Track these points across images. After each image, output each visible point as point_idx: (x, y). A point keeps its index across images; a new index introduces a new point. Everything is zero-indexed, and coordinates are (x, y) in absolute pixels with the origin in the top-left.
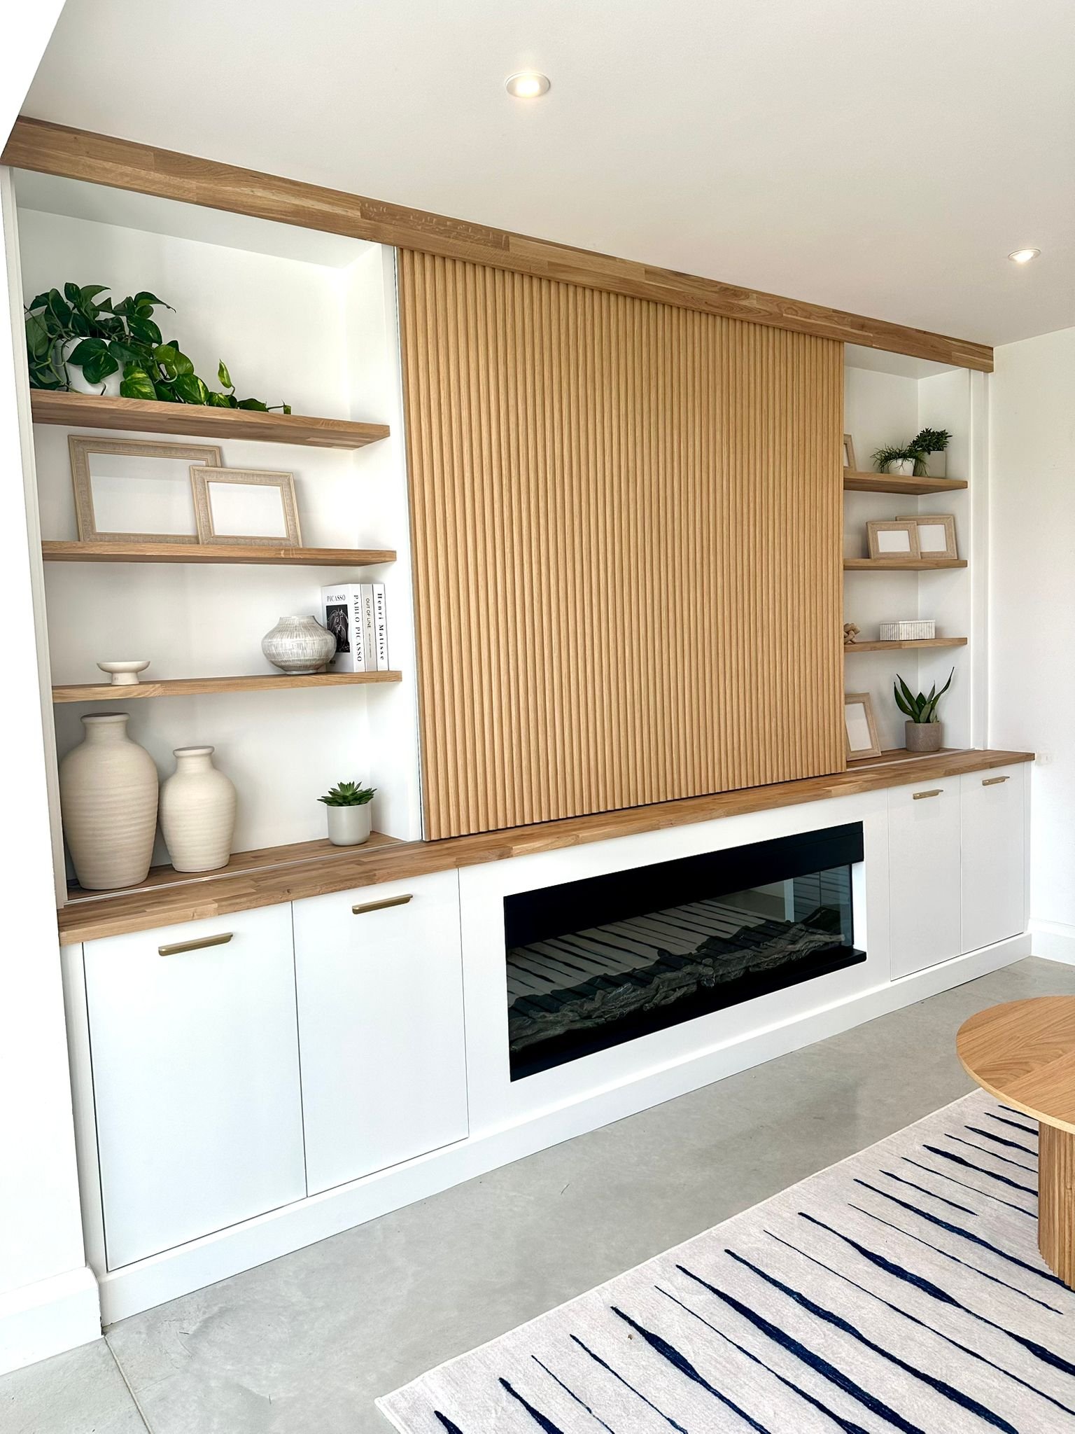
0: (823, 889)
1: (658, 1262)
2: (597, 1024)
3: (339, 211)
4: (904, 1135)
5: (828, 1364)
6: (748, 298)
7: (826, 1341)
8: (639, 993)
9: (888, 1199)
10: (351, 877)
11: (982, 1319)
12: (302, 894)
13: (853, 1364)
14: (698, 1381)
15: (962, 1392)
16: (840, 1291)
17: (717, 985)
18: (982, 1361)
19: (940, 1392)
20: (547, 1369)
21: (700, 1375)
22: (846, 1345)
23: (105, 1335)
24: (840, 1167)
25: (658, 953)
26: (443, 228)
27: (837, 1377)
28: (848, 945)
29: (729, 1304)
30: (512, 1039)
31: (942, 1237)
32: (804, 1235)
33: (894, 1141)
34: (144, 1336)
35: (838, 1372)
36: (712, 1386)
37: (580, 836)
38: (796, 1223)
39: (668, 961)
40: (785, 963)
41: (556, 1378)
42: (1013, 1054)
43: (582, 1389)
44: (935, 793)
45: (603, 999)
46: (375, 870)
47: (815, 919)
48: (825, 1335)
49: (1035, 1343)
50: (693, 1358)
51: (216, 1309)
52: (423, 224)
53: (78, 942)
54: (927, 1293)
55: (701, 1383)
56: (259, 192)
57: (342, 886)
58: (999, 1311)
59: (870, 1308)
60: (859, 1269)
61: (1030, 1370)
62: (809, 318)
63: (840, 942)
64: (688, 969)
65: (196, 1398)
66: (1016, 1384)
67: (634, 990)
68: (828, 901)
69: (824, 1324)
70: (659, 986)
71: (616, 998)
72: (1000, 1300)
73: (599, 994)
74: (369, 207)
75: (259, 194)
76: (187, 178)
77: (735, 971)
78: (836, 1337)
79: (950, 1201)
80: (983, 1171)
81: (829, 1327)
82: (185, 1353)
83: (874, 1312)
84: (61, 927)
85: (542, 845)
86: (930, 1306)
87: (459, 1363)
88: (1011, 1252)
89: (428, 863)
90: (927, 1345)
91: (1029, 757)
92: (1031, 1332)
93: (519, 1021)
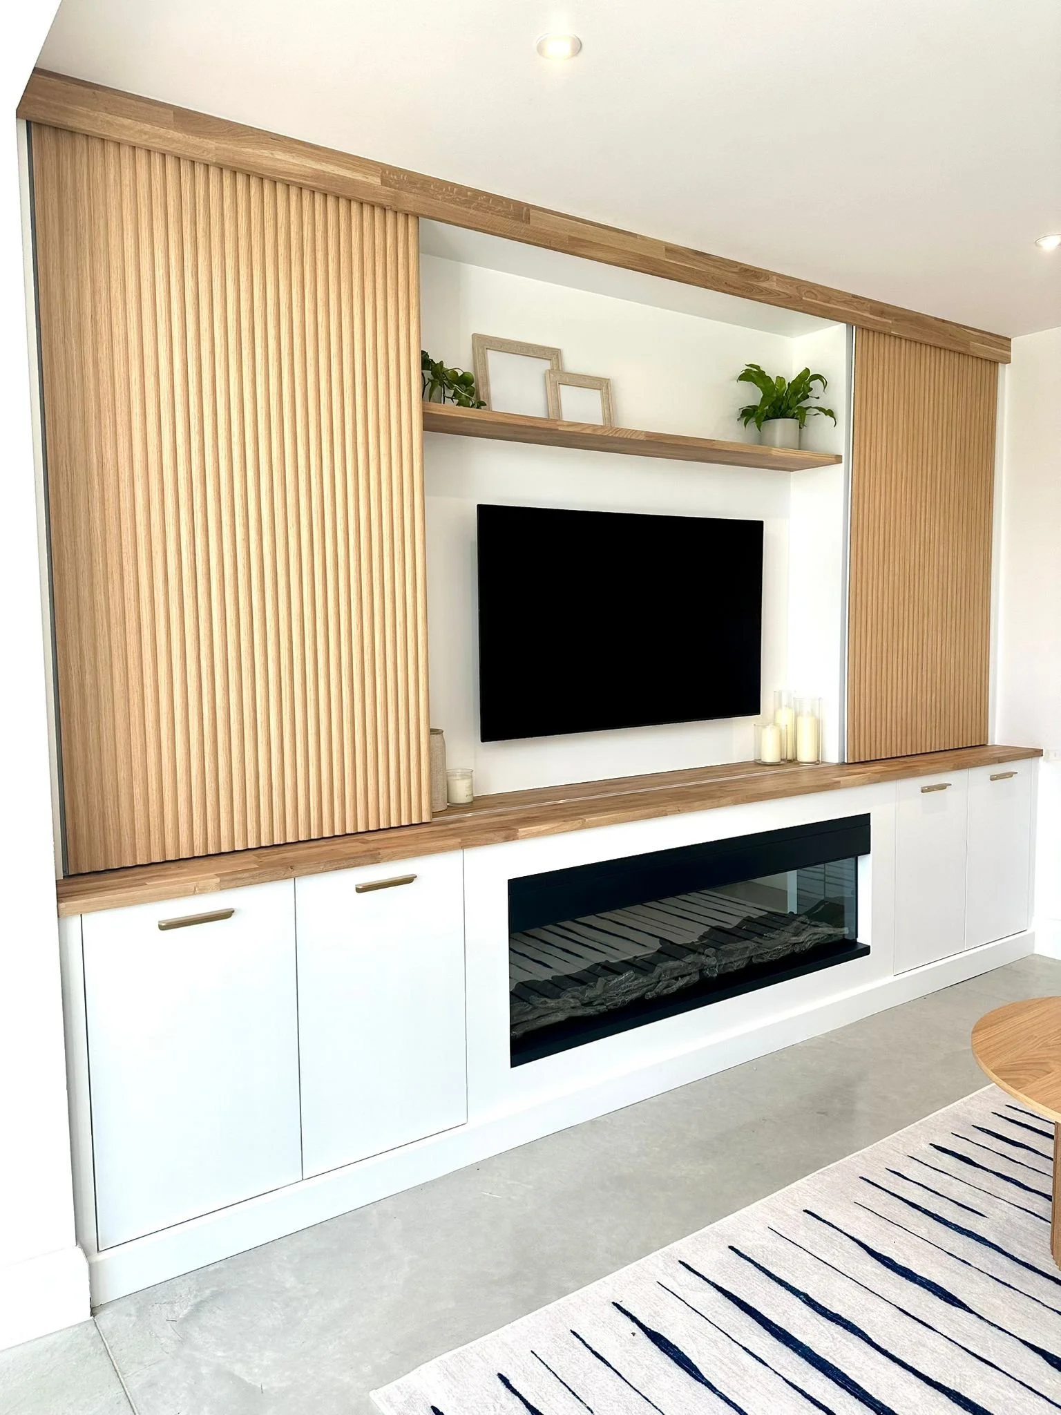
0: (828, 883)
1: (660, 1257)
2: (599, 1011)
3: (359, 177)
4: (911, 1133)
5: (837, 1368)
6: (768, 280)
7: (835, 1345)
8: (641, 981)
9: (895, 1198)
10: (355, 855)
11: (995, 1325)
12: (305, 871)
13: (863, 1369)
14: (703, 1383)
15: (977, 1403)
16: (847, 1293)
17: (719, 975)
18: (996, 1370)
19: (954, 1402)
20: (547, 1366)
21: (705, 1376)
22: (855, 1349)
23: (94, 1316)
24: (845, 1164)
25: (660, 941)
26: (464, 198)
27: (847, 1382)
28: (851, 939)
29: (734, 1303)
30: (513, 1023)
31: (952, 1239)
32: (809, 1233)
33: (899, 1138)
34: (133, 1318)
35: (848, 1377)
36: (718, 1388)
37: (587, 820)
38: (801, 1220)
39: (669, 950)
40: (788, 955)
41: (556, 1375)
42: (1031, 1054)
43: (583, 1387)
44: (943, 787)
45: (604, 987)
46: (380, 849)
47: (817, 911)
48: (833, 1338)
49: (1052, 1353)
50: (698, 1359)
51: (208, 1292)
52: (444, 193)
53: (77, 913)
54: (937, 1298)
55: (706, 1385)
56: (279, 155)
57: (346, 864)
58: (1013, 1318)
59: (880, 1311)
60: (867, 1270)
61: (1047, 1381)
62: (828, 302)
63: (844, 935)
64: (690, 958)
65: (186, 1385)
66: (1033, 1396)
67: (636, 979)
68: (831, 894)
69: (833, 1327)
70: (660, 975)
71: (617, 986)
72: (1014, 1307)
73: (601, 981)
74: (389, 174)
75: (279, 157)
76: (206, 138)
77: (737, 962)
78: (844, 1341)
79: (960, 1202)
80: (991, 1172)
81: (837, 1329)
82: (176, 1337)
83: (884, 1315)
84: (60, 897)
85: (548, 828)
86: (941, 1310)
87: (457, 1357)
88: (1023, 1256)
89: (433, 843)
90: (938, 1351)
91: (1038, 753)
92: (1046, 1341)
93: (520, 1006)
